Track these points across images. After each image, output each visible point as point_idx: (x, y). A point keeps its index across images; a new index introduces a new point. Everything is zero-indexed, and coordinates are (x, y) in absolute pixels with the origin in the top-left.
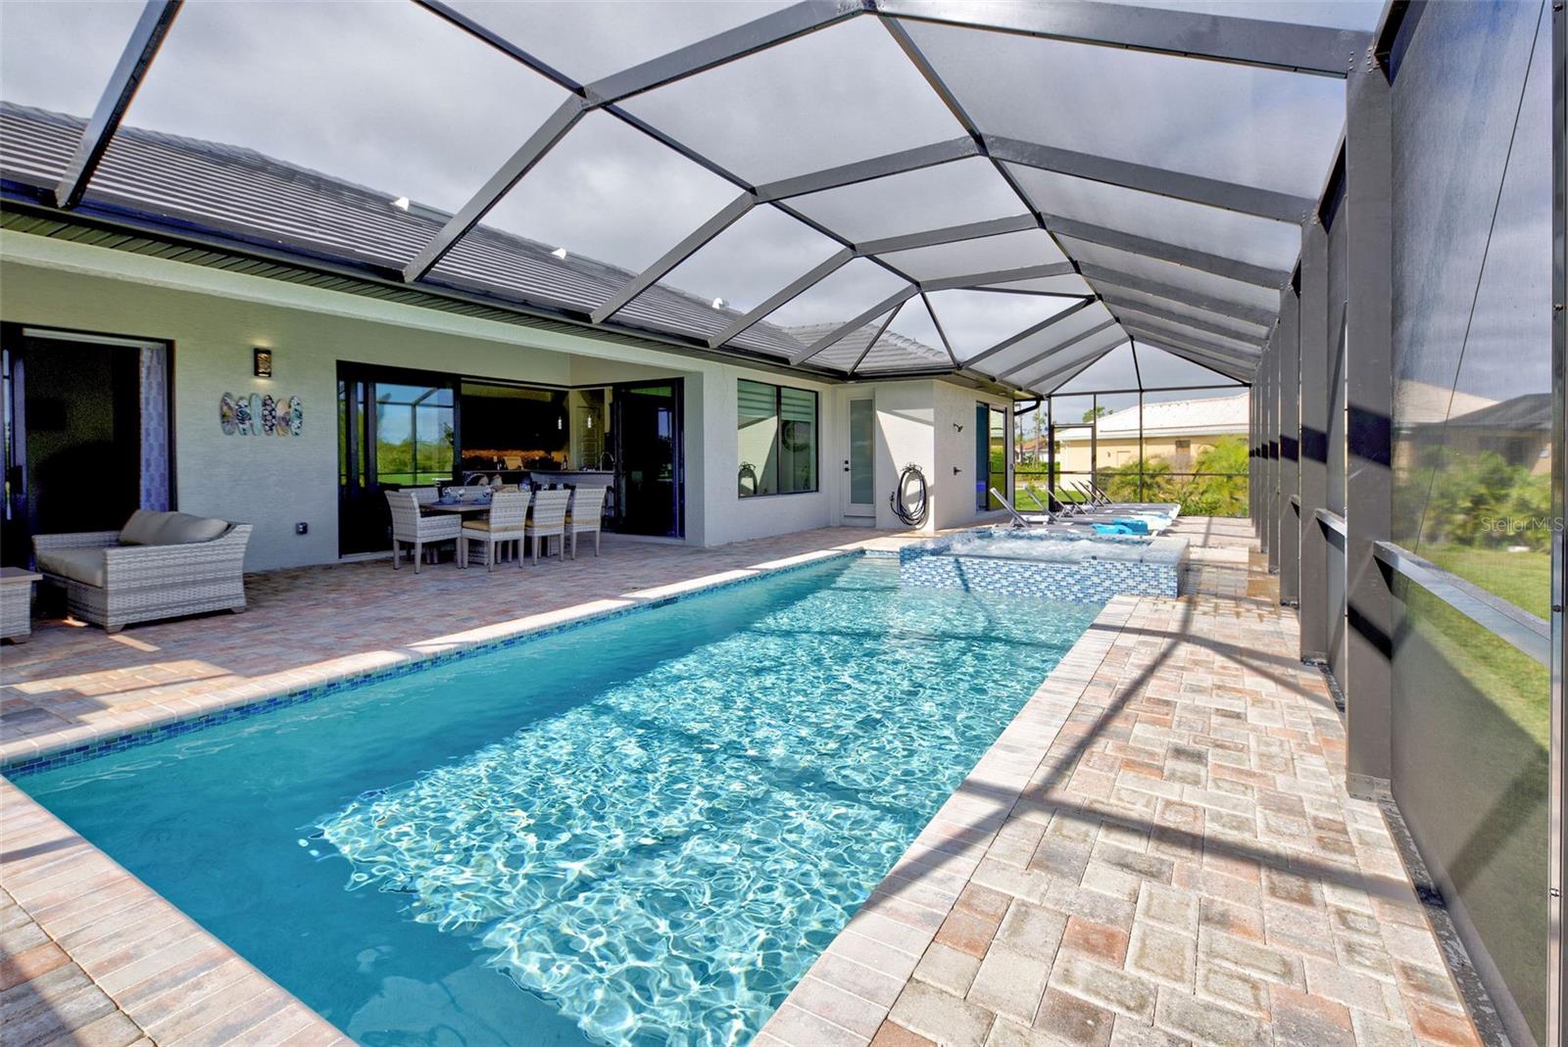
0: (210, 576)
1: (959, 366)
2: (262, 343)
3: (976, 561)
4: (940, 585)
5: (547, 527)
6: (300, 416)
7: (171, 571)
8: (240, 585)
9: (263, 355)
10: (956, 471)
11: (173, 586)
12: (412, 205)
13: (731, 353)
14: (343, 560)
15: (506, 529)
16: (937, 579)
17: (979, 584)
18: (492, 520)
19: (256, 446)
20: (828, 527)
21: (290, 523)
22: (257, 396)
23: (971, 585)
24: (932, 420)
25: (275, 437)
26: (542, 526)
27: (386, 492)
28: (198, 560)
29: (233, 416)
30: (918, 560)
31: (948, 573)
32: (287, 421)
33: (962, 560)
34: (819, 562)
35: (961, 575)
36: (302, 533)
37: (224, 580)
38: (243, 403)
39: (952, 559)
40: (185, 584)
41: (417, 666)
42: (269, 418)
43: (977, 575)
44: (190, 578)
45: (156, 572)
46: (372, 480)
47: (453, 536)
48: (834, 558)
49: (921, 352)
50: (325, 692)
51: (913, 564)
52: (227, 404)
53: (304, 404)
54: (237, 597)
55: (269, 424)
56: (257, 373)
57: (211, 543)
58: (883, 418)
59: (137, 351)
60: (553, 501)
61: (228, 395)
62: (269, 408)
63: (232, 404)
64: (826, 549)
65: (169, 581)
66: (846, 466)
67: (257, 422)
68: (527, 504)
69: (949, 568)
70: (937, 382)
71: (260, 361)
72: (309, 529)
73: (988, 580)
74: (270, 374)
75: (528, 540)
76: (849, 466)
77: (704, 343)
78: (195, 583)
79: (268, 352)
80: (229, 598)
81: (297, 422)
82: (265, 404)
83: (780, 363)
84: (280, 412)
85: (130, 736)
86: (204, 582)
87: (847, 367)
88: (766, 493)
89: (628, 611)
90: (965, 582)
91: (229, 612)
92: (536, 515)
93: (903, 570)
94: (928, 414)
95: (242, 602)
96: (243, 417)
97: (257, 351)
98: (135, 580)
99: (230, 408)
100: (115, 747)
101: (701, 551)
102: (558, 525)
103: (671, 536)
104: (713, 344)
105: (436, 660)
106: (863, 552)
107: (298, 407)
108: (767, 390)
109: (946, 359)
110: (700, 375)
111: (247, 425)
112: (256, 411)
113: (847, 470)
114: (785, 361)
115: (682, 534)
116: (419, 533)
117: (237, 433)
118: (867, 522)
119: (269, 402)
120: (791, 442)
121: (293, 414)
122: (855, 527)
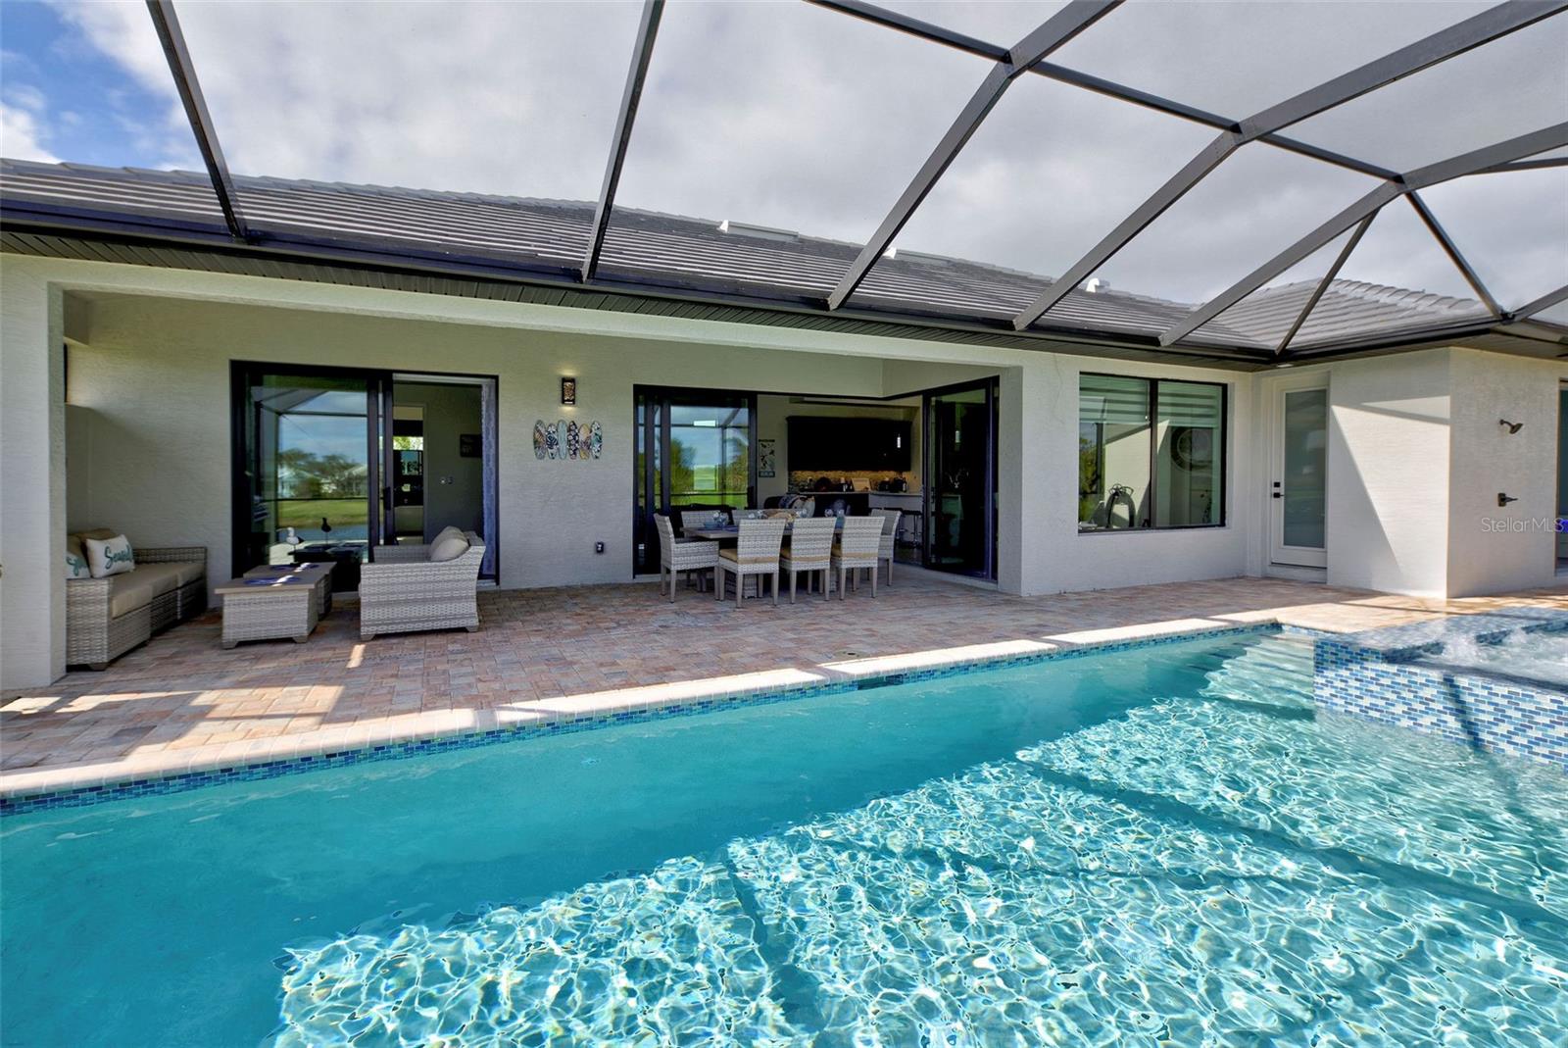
0: (448, 594)
1: (1505, 317)
2: (568, 373)
3: (1502, 689)
4: (1405, 722)
5: (808, 560)
6: (600, 440)
7: (413, 587)
8: (474, 605)
9: (568, 384)
10: (1503, 500)
11: (415, 601)
12: (731, 226)
13: (1048, 335)
14: (636, 581)
15: (756, 561)
16: (1399, 709)
17: (1508, 737)
18: (740, 550)
19: (561, 467)
20: (1240, 578)
21: (590, 542)
22: (563, 422)
23: (1485, 736)
24: (1447, 415)
25: (580, 461)
26: (801, 559)
27: (683, 513)
28: (437, 578)
29: (544, 442)
30: (1356, 667)
31: (1426, 701)
32: (588, 445)
33: (1463, 681)
34: (1180, 638)
35: (1461, 711)
36: (598, 552)
37: (459, 599)
38: (550, 430)
39: (1435, 675)
40: (425, 601)
41: (494, 735)
42: (573, 442)
43: (1501, 716)
44: (429, 595)
45: (400, 588)
46: (666, 501)
47: (712, 565)
48: (1213, 634)
49: (1424, 305)
50: (371, 756)
51: (1345, 673)
52: (539, 431)
53: (603, 428)
54: (471, 616)
55: (573, 448)
56: (563, 401)
57: (448, 563)
58: (1342, 416)
59: (479, 387)
60: (815, 530)
61: (540, 422)
62: (573, 433)
63: (543, 431)
64: (1204, 617)
65: (412, 596)
66: (1276, 490)
67: (563, 446)
68: (781, 533)
69: (1428, 692)
70: (1457, 352)
71: (568, 390)
72: (605, 547)
73: (1534, 733)
74: (573, 401)
75: (784, 574)
76: (1281, 490)
77: (1007, 324)
78: (434, 600)
79: (572, 380)
80: (463, 617)
81: (597, 446)
82: (569, 430)
83: (1145, 344)
84: (582, 437)
85: (145, 781)
86: (442, 600)
87: (1273, 342)
88: (1148, 524)
89: (815, 689)
90: (1470, 727)
91: (463, 630)
92: (794, 546)
93: (1320, 680)
94: (1442, 404)
95: (475, 622)
96: (552, 442)
97: (564, 380)
98: (383, 594)
99: (541, 434)
100: (130, 792)
101: (1013, 600)
102: (822, 559)
103: (982, 577)
104: (1020, 324)
105: (518, 731)
106: (1276, 626)
107: (599, 432)
108: (1135, 386)
109: (1478, 308)
110: (1019, 370)
111: (554, 451)
112: (562, 436)
113: (1277, 495)
114: (1153, 340)
115: (995, 577)
116: (674, 560)
117: (547, 458)
118: (1314, 575)
119: (573, 428)
120: (1186, 457)
121: (593, 439)
122: (1287, 581)
